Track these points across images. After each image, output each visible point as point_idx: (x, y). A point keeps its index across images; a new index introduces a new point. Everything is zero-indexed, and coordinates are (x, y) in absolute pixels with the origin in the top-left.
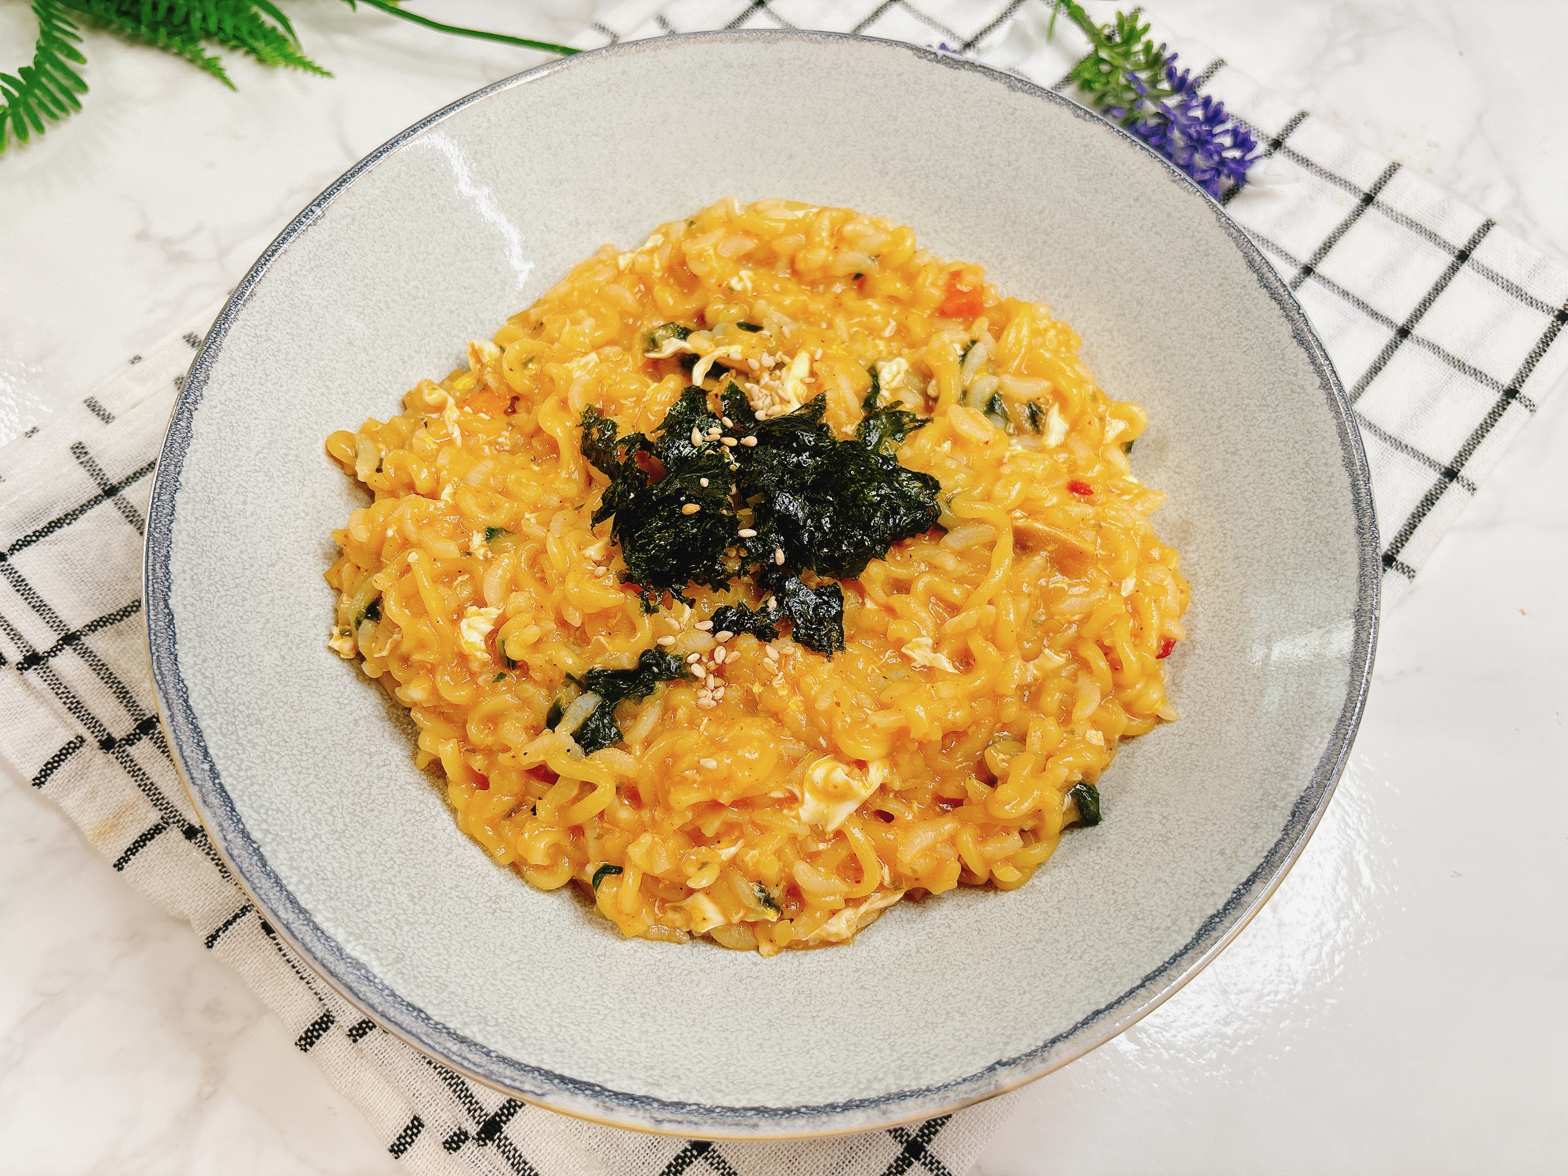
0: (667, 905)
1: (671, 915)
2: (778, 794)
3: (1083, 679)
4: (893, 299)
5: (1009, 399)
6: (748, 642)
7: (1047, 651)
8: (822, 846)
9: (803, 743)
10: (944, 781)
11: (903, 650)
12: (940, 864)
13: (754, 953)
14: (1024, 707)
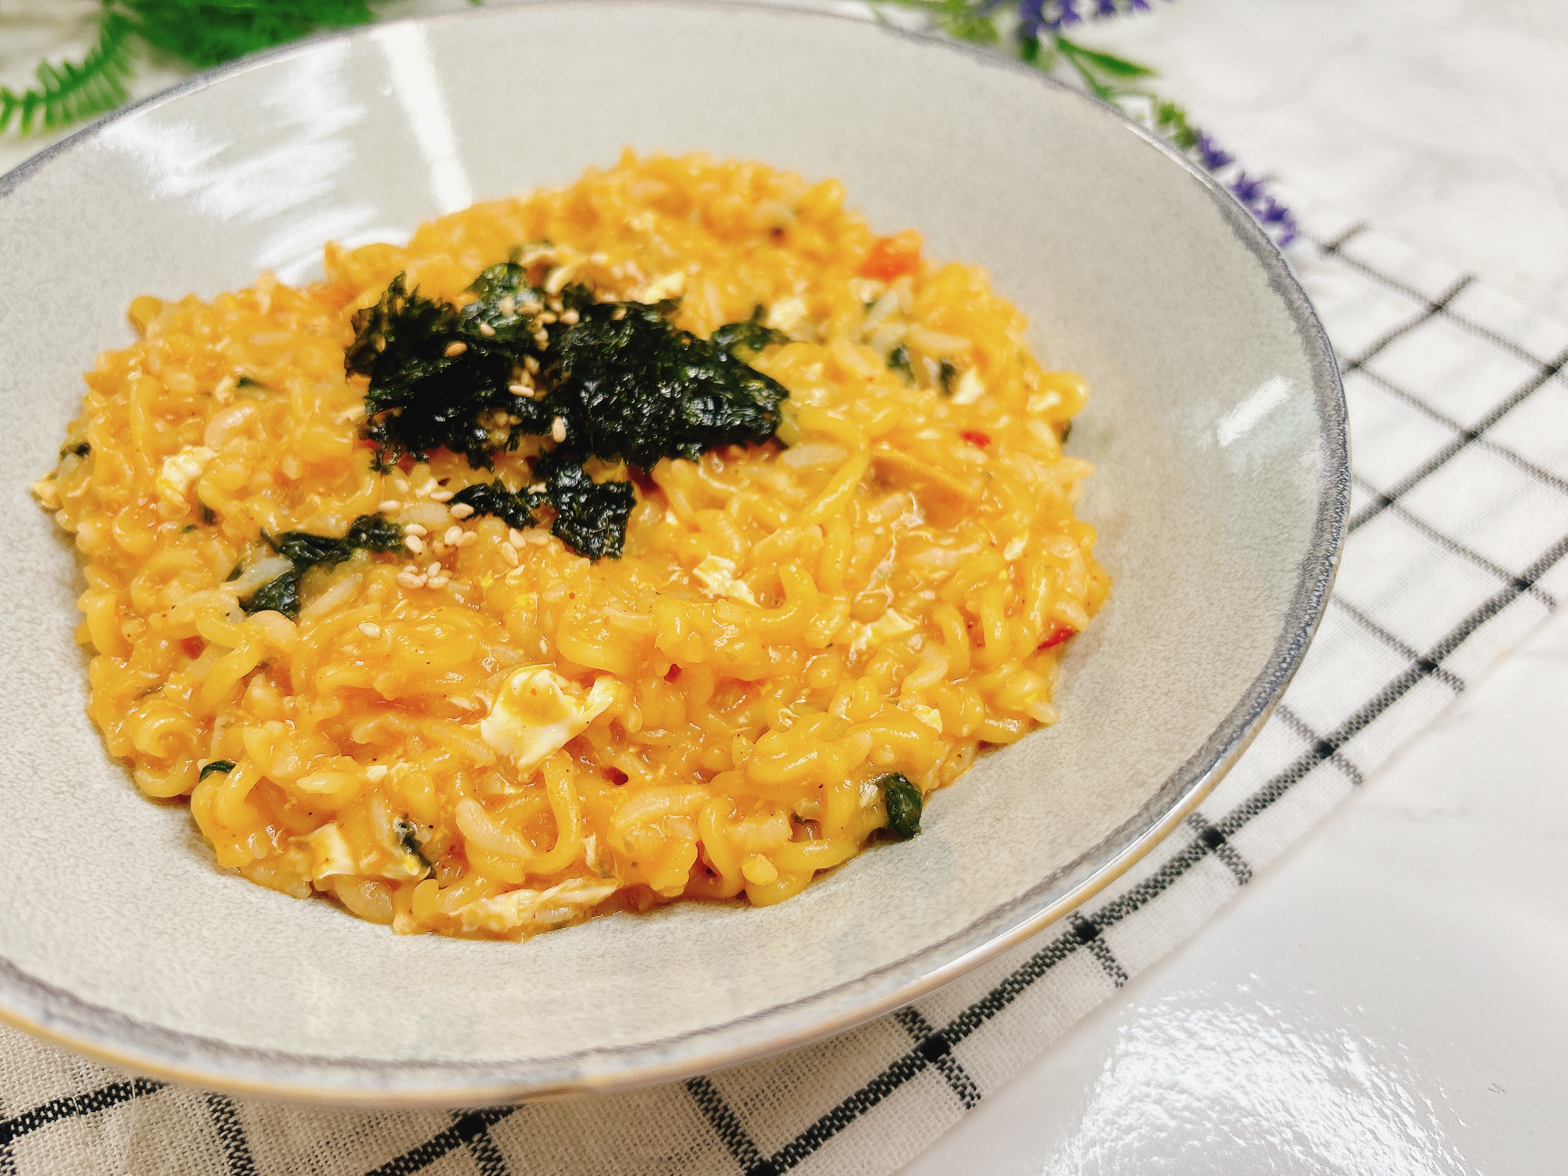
0: (292, 839)
1: (295, 855)
2: (462, 702)
3: (932, 650)
4: (811, 256)
5: (918, 353)
6: (492, 525)
7: (891, 612)
8: (509, 790)
9: (521, 652)
10: (708, 744)
11: (696, 571)
12: (669, 845)
13: (387, 928)
14: (845, 675)
